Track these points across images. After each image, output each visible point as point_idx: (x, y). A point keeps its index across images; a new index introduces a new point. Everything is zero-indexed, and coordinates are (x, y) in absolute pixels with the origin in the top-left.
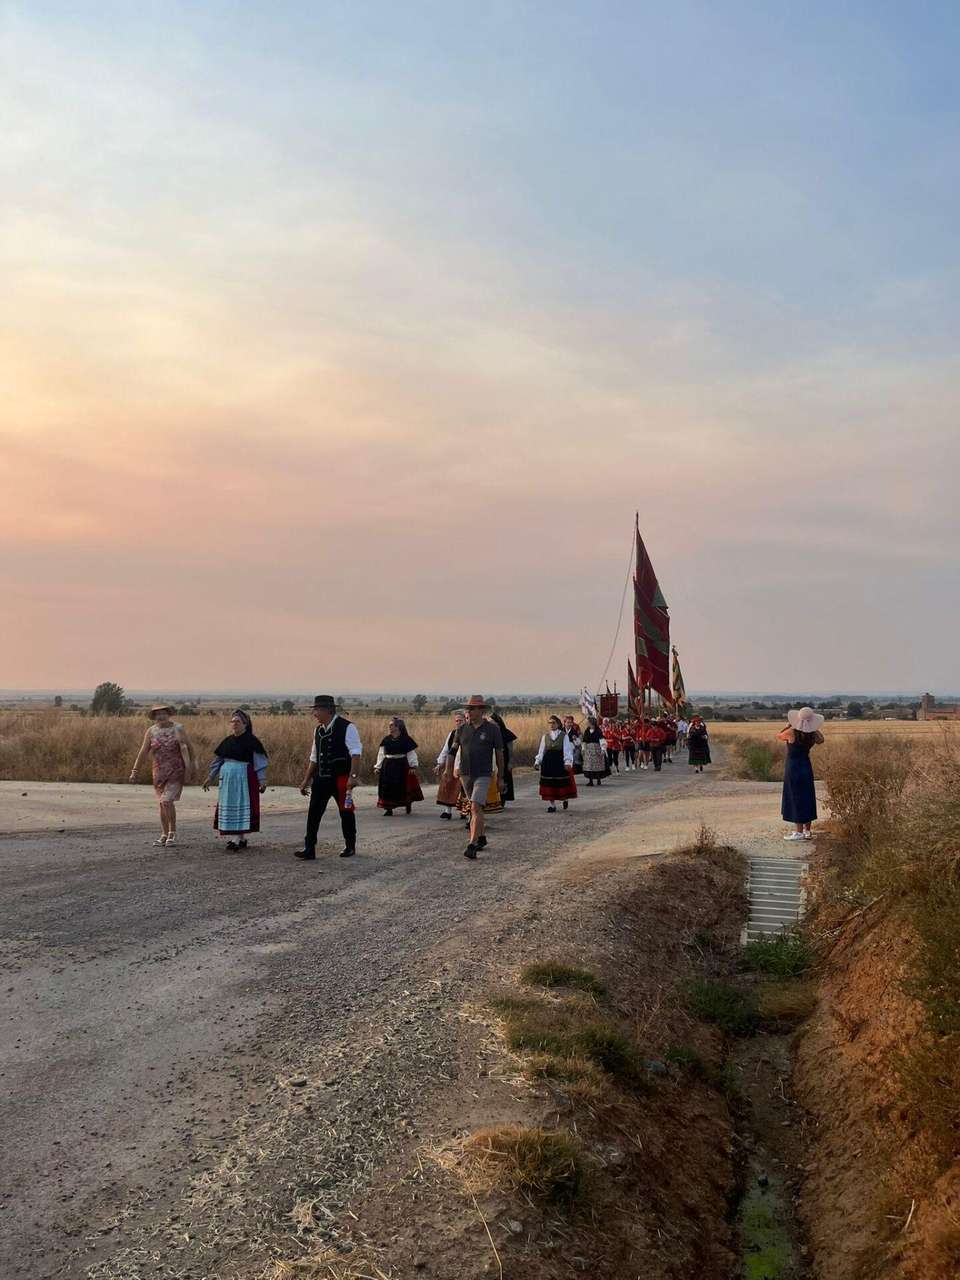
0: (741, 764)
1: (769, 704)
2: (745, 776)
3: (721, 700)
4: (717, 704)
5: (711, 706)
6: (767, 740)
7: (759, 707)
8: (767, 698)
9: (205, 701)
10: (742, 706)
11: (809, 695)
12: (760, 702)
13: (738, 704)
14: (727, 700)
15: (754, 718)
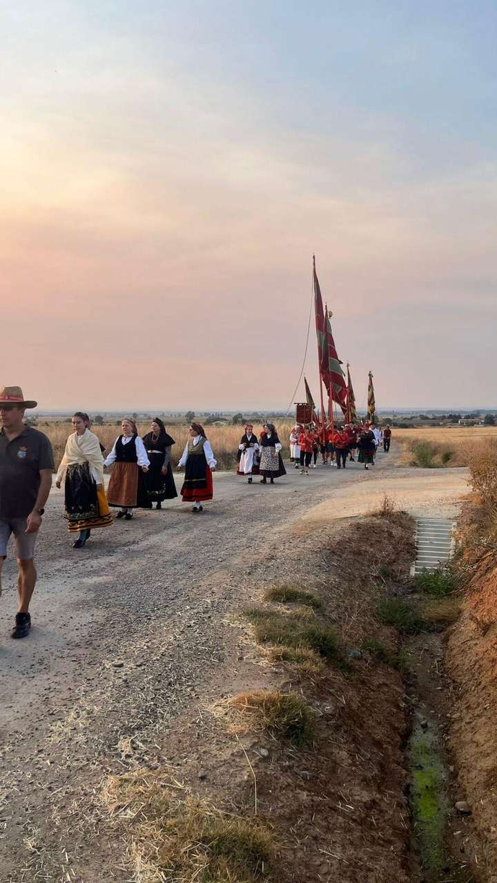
0: (411, 456)
1: (430, 416)
2: (414, 464)
3: (399, 413)
4: (395, 416)
5: (391, 418)
6: (429, 440)
7: (424, 418)
8: (429, 412)
9: (41, 416)
10: (412, 418)
11: (458, 410)
12: (424, 414)
13: (409, 416)
14: (402, 414)
15: (419, 425)
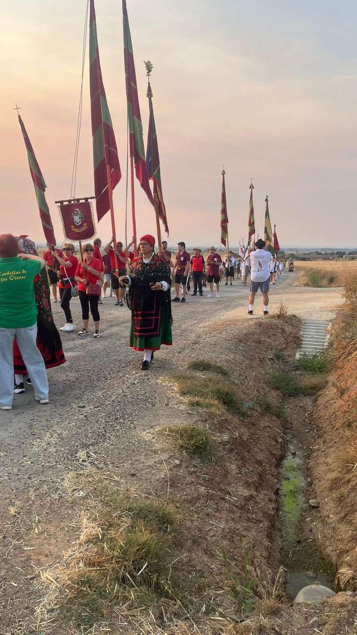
0: (305, 280)
1: (323, 253)
2: (307, 285)
3: (300, 250)
4: (297, 252)
5: (294, 253)
6: (320, 269)
7: (318, 253)
8: (322, 249)
9: (41, 247)
10: (310, 253)
11: (344, 248)
12: (319, 251)
13: (308, 252)
14: (302, 250)
15: (315, 259)
